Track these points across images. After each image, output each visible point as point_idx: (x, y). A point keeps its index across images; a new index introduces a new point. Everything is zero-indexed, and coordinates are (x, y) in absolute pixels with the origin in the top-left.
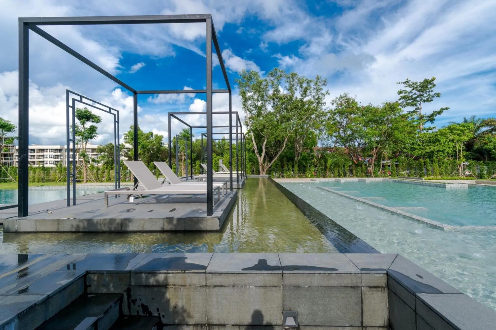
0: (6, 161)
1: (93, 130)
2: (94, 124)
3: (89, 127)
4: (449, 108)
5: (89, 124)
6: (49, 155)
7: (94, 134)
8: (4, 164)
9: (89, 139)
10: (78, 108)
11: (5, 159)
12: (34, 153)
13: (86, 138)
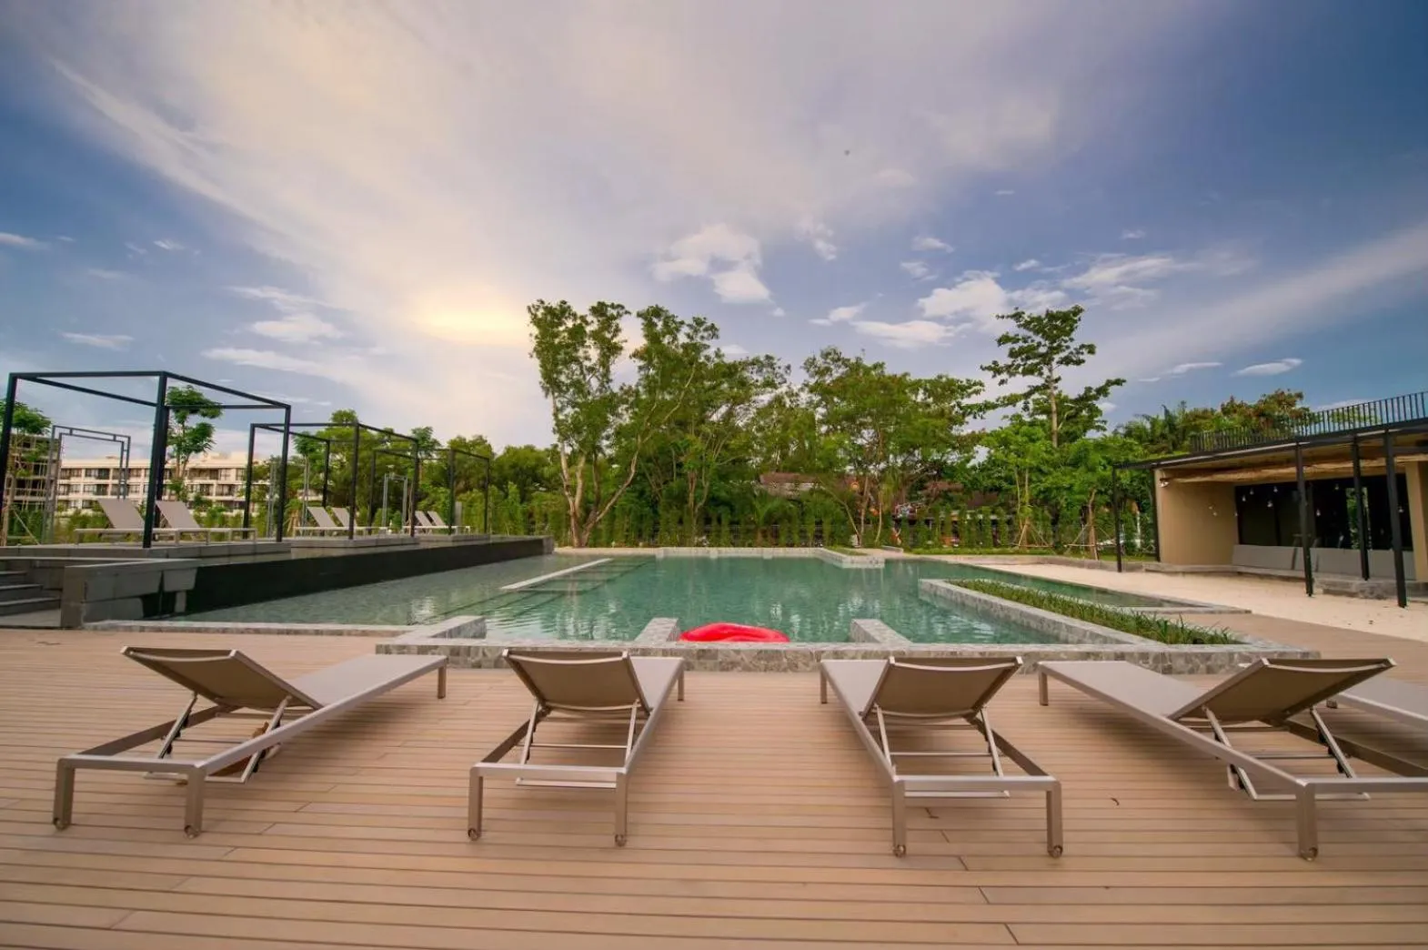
0: (34, 498)
1: (204, 432)
2: (207, 420)
3: (194, 427)
4: (1124, 381)
5: (194, 421)
6: (142, 485)
7: (205, 443)
8: (30, 506)
9: (193, 453)
10: (173, 388)
11: (33, 494)
12: (108, 478)
13: (188, 451)
